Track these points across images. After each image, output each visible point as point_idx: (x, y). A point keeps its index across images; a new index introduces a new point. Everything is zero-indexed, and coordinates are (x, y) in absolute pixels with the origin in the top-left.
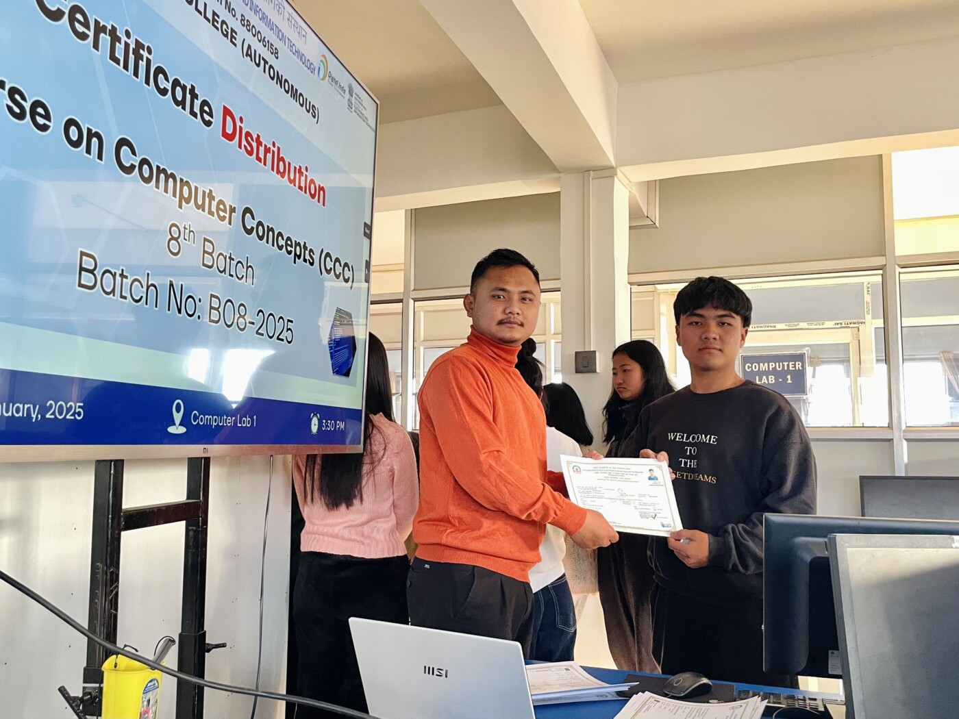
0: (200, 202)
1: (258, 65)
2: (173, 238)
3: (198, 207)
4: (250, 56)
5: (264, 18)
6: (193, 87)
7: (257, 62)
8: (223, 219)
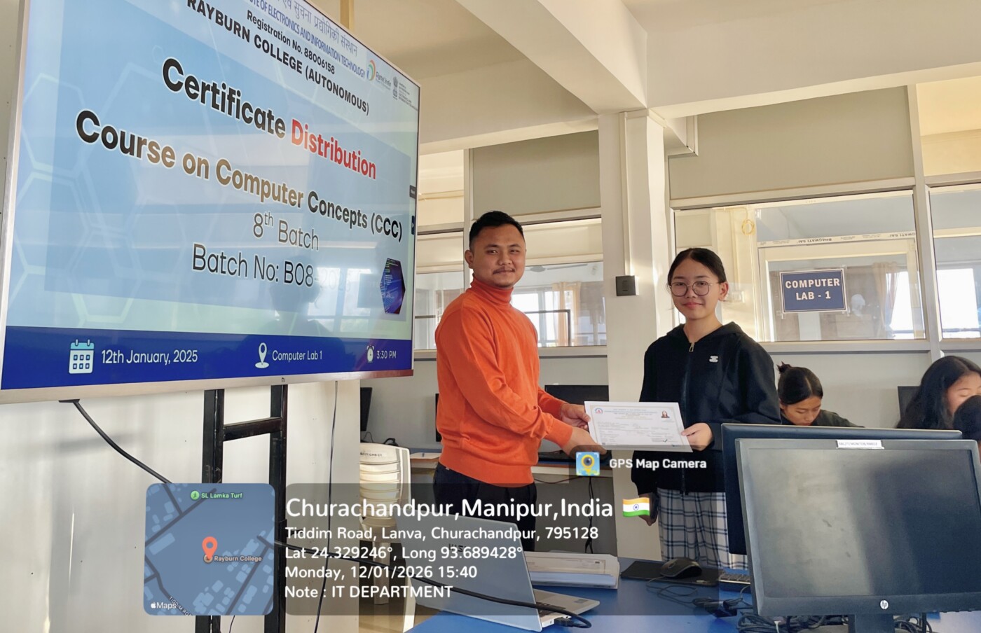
0: (276, 195)
1: (318, 83)
2: (257, 225)
3: (275, 198)
4: (313, 78)
5: (323, 46)
6: (270, 111)
7: (318, 80)
8: (293, 204)
